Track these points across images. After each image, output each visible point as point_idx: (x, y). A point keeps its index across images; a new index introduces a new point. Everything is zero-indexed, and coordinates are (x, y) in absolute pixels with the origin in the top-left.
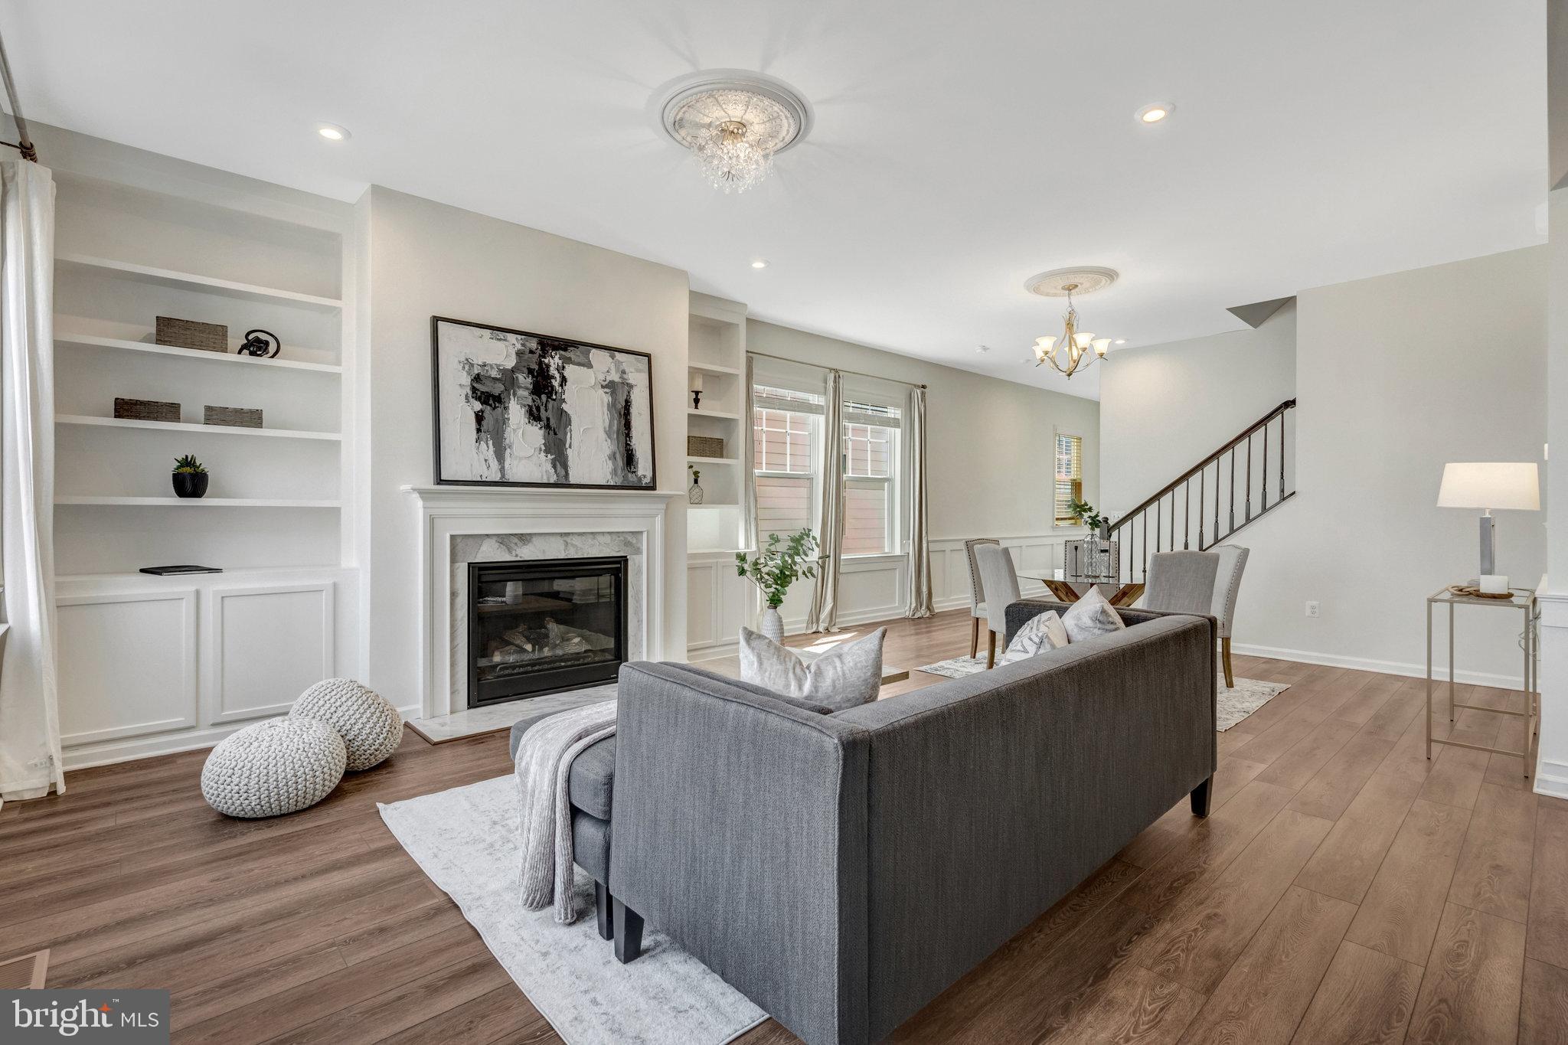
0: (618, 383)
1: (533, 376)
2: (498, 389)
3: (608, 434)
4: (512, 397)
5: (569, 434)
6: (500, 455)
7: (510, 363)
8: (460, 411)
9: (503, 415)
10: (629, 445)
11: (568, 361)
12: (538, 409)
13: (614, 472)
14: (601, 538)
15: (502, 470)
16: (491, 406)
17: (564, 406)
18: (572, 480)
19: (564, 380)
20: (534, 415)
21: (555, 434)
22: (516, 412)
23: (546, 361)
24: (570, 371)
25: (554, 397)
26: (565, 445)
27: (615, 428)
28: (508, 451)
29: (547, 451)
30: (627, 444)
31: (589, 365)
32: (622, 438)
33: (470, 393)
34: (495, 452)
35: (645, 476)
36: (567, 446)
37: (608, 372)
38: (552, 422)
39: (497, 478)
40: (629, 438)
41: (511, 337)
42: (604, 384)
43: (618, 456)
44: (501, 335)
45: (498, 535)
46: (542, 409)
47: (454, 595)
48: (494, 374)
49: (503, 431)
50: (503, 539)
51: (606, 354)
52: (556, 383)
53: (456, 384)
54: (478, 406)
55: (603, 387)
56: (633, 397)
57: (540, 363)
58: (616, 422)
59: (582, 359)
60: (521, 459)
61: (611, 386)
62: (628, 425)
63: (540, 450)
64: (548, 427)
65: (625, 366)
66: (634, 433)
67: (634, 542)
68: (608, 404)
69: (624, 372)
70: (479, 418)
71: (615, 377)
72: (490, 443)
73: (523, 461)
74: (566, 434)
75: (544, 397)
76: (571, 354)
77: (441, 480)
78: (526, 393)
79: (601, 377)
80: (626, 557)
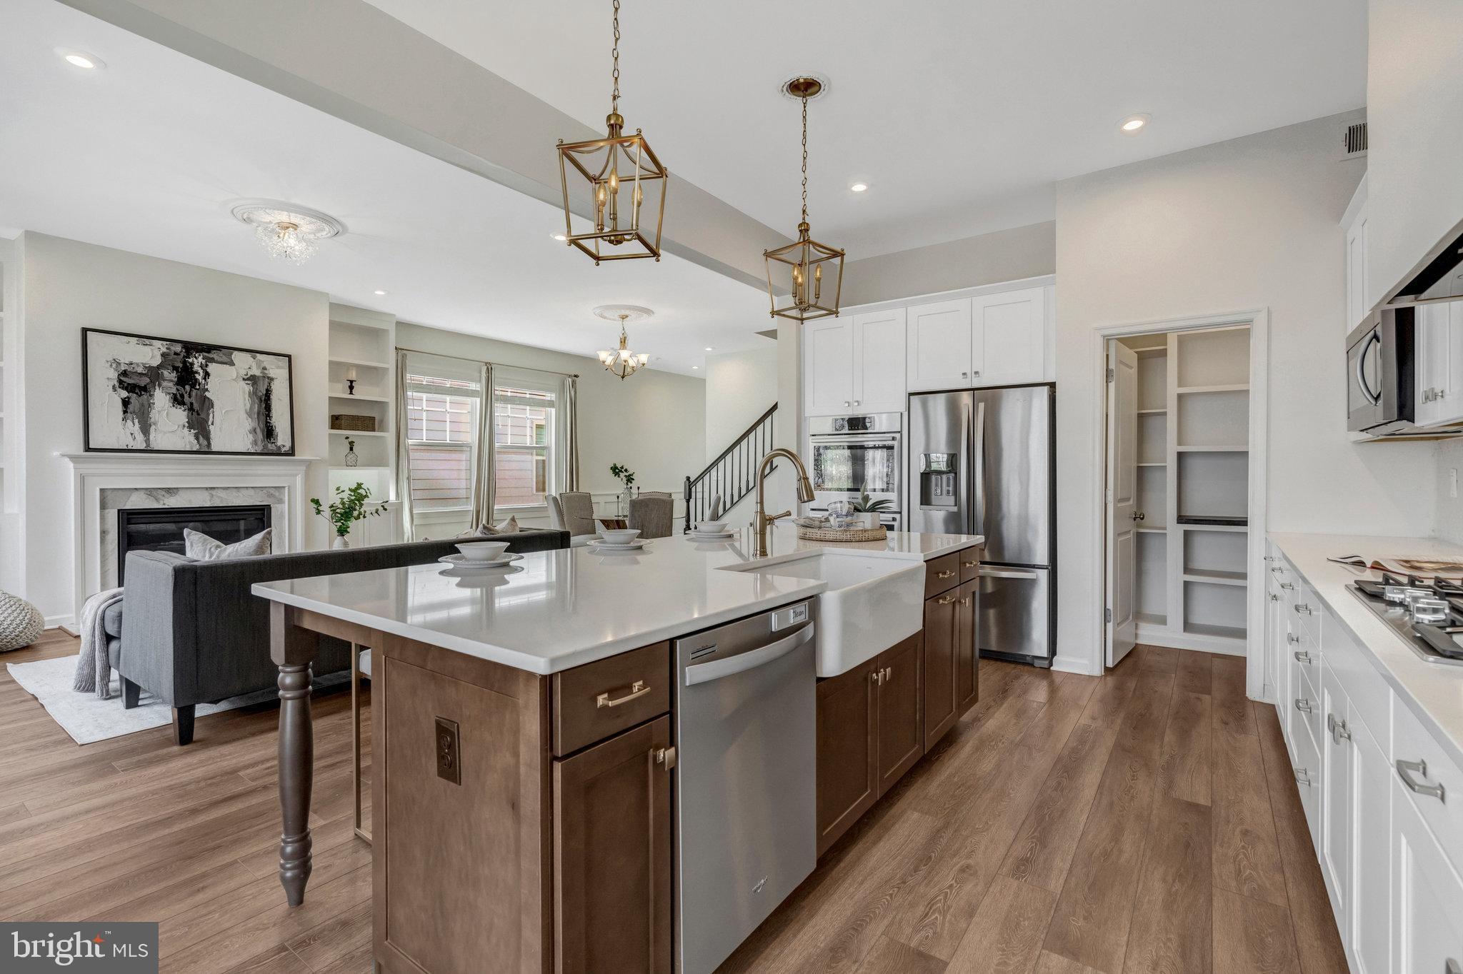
0: (258, 377)
1: (177, 372)
2: (144, 381)
3: (249, 414)
4: (157, 387)
5: (211, 415)
6: (145, 430)
7: (157, 361)
8: (107, 400)
9: (148, 401)
10: (269, 423)
11: (212, 360)
12: (182, 396)
13: (255, 443)
14: (244, 491)
15: (147, 441)
16: (137, 394)
17: (207, 394)
18: (214, 448)
19: (207, 375)
20: (178, 400)
21: (198, 414)
22: (161, 399)
23: (190, 360)
24: (212, 368)
25: (198, 387)
26: (207, 422)
27: (256, 410)
28: (153, 428)
29: (191, 426)
30: (267, 422)
31: (232, 364)
32: (263, 418)
33: (117, 384)
34: (141, 428)
35: (284, 446)
36: (210, 423)
37: (250, 368)
38: (196, 406)
39: (143, 446)
40: (270, 417)
41: (158, 343)
42: (246, 377)
43: (258, 431)
44: (147, 341)
45: (146, 489)
46: (186, 396)
47: (104, 533)
48: (140, 370)
49: (149, 413)
50: (150, 492)
51: (248, 355)
52: (199, 377)
53: (103, 378)
54: (124, 394)
55: (244, 379)
56: (273, 387)
57: (184, 362)
58: (256, 406)
59: (225, 359)
60: (165, 433)
61: (252, 379)
62: (268, 408)
63: (184, 426)
64: (191, 409)
65: (265, 364)
66: (274, 413)
67: (277, 494)
68: (250, 393)
69: (265, 369)
70: (126, 403)
71: (256, 372)
72: (136, 421)
73: (168, 434)
74: (208, 415)
75: (188, 388)
76: (214, 355)
77: (89, 448)
78: (171, 384)
79: (243, 372)
80: (269, 505)
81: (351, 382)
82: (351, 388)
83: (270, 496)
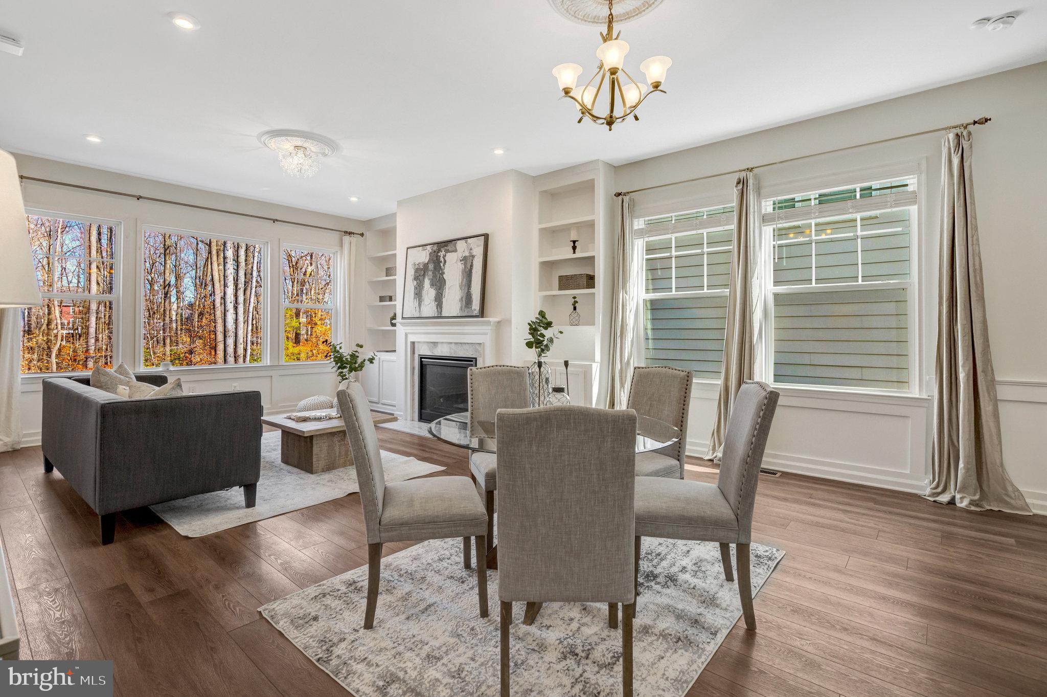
0: (467, 257)
1: (434, 264)
2: (422, 273)
3: (460, 287)
4: (426, 276)
5: (444, 290)
6: (420, 305)
7: (426, 260)
10: (469, 292)
11: (449, 251)
12: (434, 279)
13: (461, 308)
14: (464, 346)
15: (420, 311)
16: (419, 282)
17: (444, 276)
18: (444, 315)
19: (445, 261)
20: (433, 283)
21: (439, 291)
22: (427, 283)
23: (439, 254)
24: (447, 256)
25: (441, 272)
27: (464, 283)
28: (423, 302)
29: (435, 300)
31: (456, 251)
32: (467, 288)
33: (413, 278)
35: (475, 310)
36: (443, 296)
37: (464, 251)
38: (439, 285)
40: (470, 287)
41: (429, 247)
42: (461, 259)
43: (463, 299)
44: (425, 247)
46: (436, 279)
48: (421, 267)
49: (422, 293)
51: (463, 241)
52: (442, 265)
53: (411, 272)
54: (415, 283)
55: (461, 261)
56: (474, 262)
57: (437, 256)
58: (464, 279)
59: (453, 248)
60: (426, 305)
61: (465, 259)
62: (470, 280)
63: (433, 300)
64: (437, 288)
65: (472, 246)
66: (473, 284)
67: (479, 349)
68: (462, 270)
69: (471, 249)
70: (416, 288)
71: (467, 254)
72: (418, 299)
75: (437, 273)
76: (450, 247)
77: (403, 317)
78: (431, 273)
79: (460, 255)
80: (476, 359)
81: (574, 242)
82: (574, 248)
83: (476, 350)
